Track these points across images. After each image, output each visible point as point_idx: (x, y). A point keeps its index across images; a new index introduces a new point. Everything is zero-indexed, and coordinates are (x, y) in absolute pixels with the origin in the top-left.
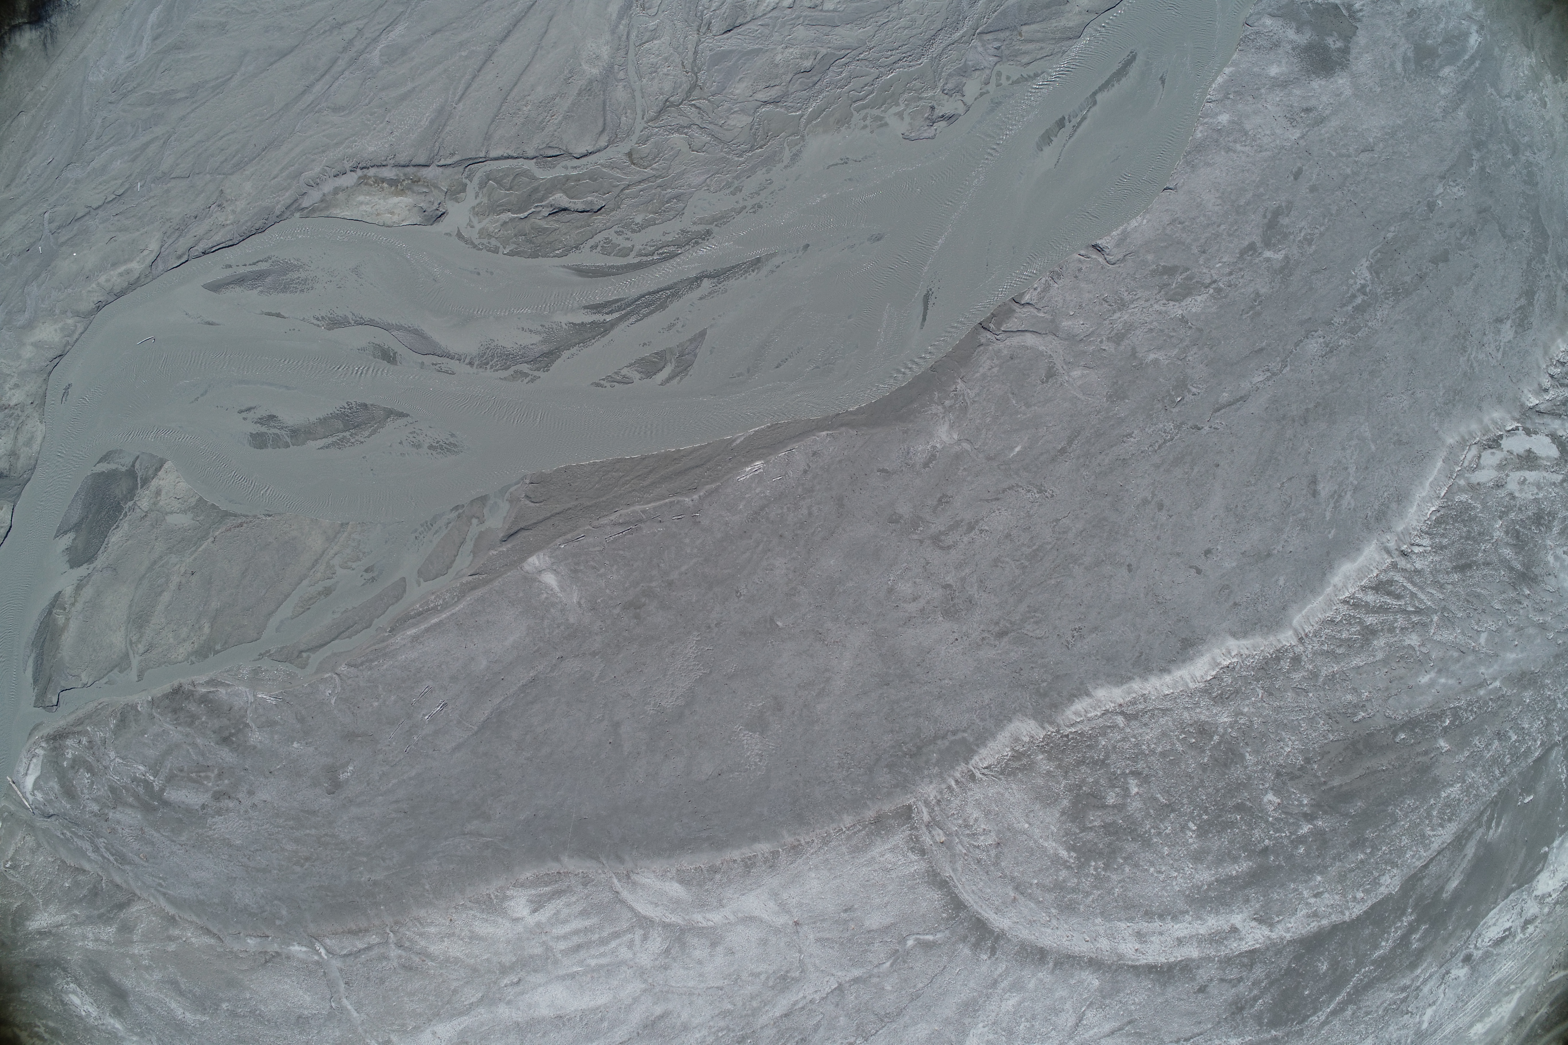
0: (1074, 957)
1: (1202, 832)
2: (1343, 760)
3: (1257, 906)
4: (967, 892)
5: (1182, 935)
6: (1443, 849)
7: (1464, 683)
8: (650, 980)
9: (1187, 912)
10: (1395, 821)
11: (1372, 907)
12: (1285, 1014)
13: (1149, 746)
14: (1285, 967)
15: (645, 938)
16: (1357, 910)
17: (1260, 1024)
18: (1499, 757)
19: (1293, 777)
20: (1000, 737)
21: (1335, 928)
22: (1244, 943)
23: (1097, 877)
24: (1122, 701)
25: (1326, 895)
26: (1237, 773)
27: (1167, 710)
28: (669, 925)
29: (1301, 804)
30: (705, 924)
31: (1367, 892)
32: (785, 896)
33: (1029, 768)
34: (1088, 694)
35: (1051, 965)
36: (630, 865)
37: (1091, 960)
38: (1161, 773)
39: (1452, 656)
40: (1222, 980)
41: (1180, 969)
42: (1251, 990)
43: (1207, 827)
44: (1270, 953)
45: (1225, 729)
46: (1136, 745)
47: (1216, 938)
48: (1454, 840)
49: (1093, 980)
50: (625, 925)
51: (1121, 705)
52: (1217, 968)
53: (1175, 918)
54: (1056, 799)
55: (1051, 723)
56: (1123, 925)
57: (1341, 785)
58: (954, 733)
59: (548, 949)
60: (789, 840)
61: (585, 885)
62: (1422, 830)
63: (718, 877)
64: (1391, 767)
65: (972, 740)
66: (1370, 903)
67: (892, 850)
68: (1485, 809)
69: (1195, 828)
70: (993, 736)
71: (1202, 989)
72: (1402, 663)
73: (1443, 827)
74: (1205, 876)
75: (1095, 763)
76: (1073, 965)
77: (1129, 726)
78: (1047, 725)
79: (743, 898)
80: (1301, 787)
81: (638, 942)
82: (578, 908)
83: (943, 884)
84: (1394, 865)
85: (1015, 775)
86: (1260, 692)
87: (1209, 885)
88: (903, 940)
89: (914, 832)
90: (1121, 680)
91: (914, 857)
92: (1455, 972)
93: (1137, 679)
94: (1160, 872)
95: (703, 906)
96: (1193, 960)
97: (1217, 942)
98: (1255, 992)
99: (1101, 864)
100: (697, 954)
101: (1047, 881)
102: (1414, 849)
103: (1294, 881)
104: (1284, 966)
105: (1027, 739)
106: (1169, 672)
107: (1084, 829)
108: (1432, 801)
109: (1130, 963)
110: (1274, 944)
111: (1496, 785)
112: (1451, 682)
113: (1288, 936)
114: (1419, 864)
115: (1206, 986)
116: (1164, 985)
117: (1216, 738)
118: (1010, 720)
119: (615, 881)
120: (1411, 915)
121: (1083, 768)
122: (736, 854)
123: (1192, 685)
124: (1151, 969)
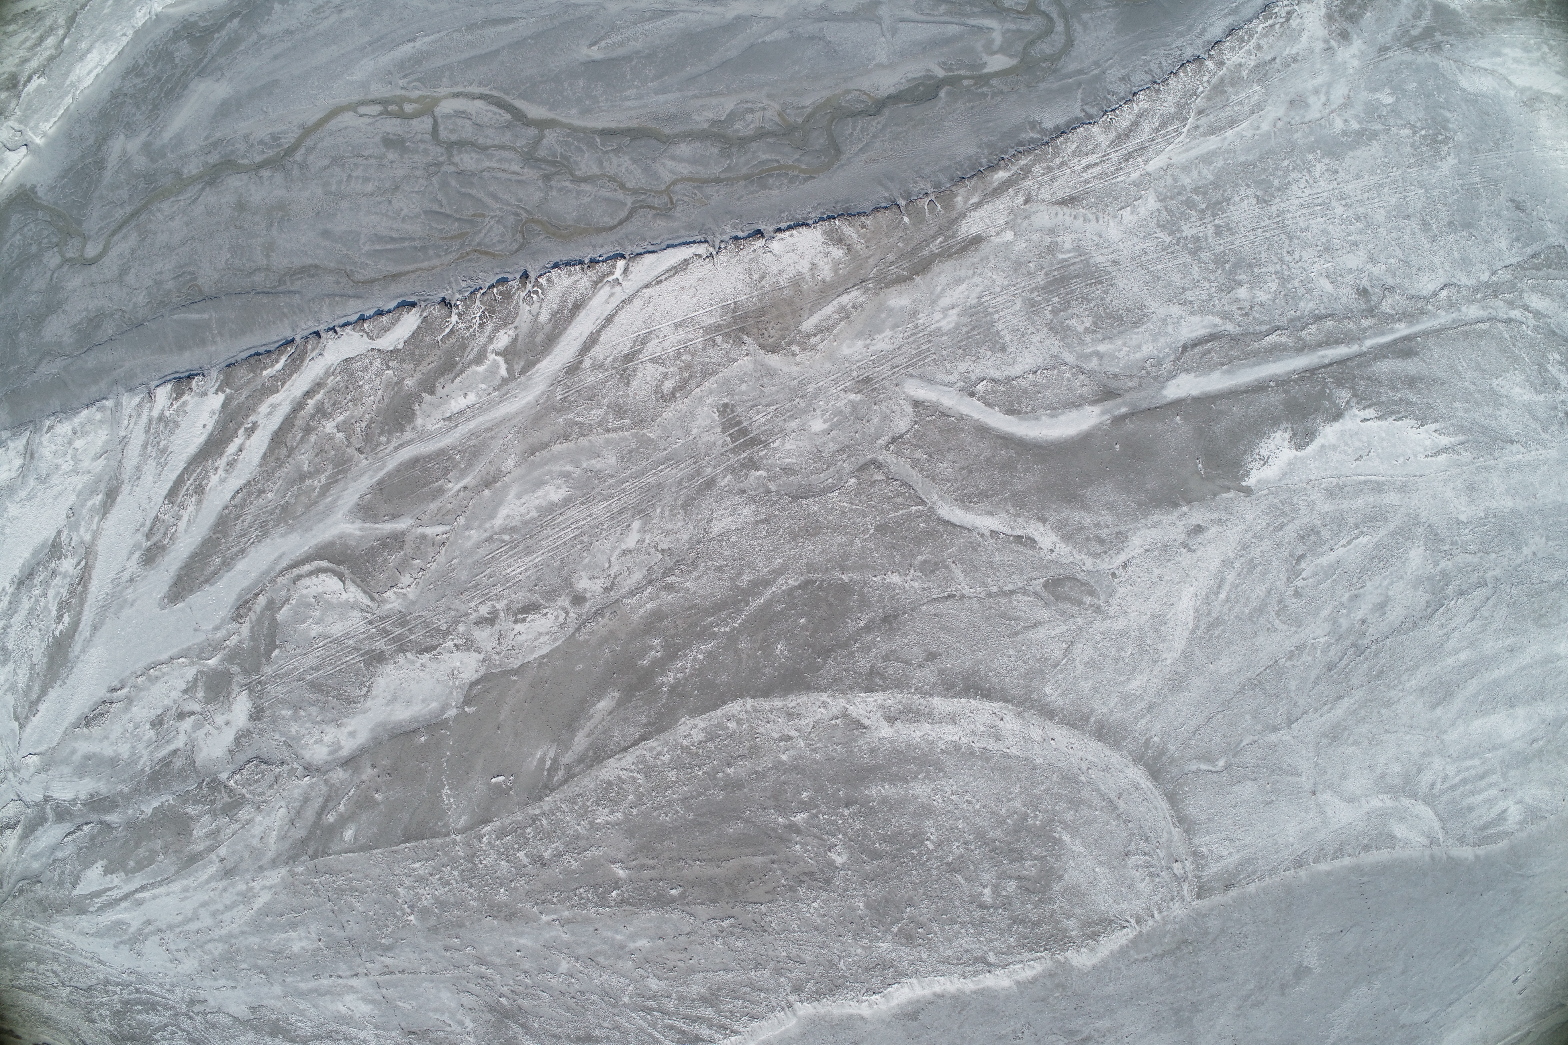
0: (1068, 724)
1: (919, 837)
2: (749, 881)
3: (860, 742)
4: (1163, 810)
5: (950, 727)
6: (620, 752)
7: (591, 929)
8: (1438, 742)
9: (943, 752)
10: (685, 800)
11: (715, 707)
12: (831, 600)
13: (967, 931)
14: (830, 660)
15: (1433, 785)
16: (735, 707)
17: (862, 595)
18: (541, 839)
19: (811, 874)
20: (1107, 953)
21: (766, 693)
22: (879, 702)
23: (1036, 808)
24: (987, 975)
25: (776, 736)
26: (876, 892)
27: (943, 962)
28: (1411, 797)
29: (804, 845)
30: (1385, 797)
31: (721, 726)
32: (1317, 820)
33: (1087, 924)
34: (1018, 983)
35: (1092, 720)
36: (1427, 853)
37: (1051, 718)
38: (958, 903)
39: (606, 959)
40: (907, 663)
41: (954, 687)
42: (873, 642)
43: (914, 841)
44: (849, 682)
45: (884, 936)
46: (980, 934)
47: (913, 715)
48: (605, 759)
49: (1051, 692)
50: (1444, 798)
51: (989, 972)
52: (912, 678)
53: (957, 748)
54: (1064, 892)
55: (1058, 961)
56: (1014, 751)
57: (753, 855)
58: (1146, 959)
59: (1504, 775)
60: (1302, 873)
61: (1464, 836)
62: (648, 782)
63: (1365, 842)
64: (689, 861)
65: (1132, 952)
66: (719, 712)
67: (1221, 858)
68: (561, 785)
69: (927, 843)
70: (1112, 954)
71: (931, 657)
72: (671, 964)
73: (619, 778)
74: (920, 789)
75: (1022, 922)
76: (1071, 714)
77: (985, 952)
78: (1062, 960)
79: (1350, 821)
80: (801, 863)
81: (1439, 781)
82: (1474, 814)
83: (1181, 820)
84: (686, 750)
85: (1100, 918)
86: (841, 965)
87: (916, 777)
88: (1228, 767)
89: (1198, 873)
90: (983, 992)
91: (1204, 850)
92: (596, 587)
93: (968, 991)
94: (970, 802)
95: (1383, 814)
96: (940, 695)
97: (911, 711)
98: (868, 638)
99: (1030, 821)
100: (1396, 767)
101: (1085, 811)
102: (659, 763)
103: (815, 762)
104: (830, 663)
105: (1083, 950)
106: (935, 994)
107: (1042, 859)
108: (635, 811)
109: (1010, 706)
110: (842, 691)
111: (546, 808)
112: (609, 934)
113: (824, 697)
114: (652, 743)
115: (926, 660)
116: (975, 672)
117: (895, 930)
118: (1094, 967)
119: (1441, 839)
120: (663, 684)
121: (1035, 918)
122: (1347, 861)
123: (914, 981)
124: (987, 694)
